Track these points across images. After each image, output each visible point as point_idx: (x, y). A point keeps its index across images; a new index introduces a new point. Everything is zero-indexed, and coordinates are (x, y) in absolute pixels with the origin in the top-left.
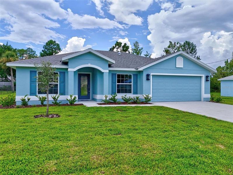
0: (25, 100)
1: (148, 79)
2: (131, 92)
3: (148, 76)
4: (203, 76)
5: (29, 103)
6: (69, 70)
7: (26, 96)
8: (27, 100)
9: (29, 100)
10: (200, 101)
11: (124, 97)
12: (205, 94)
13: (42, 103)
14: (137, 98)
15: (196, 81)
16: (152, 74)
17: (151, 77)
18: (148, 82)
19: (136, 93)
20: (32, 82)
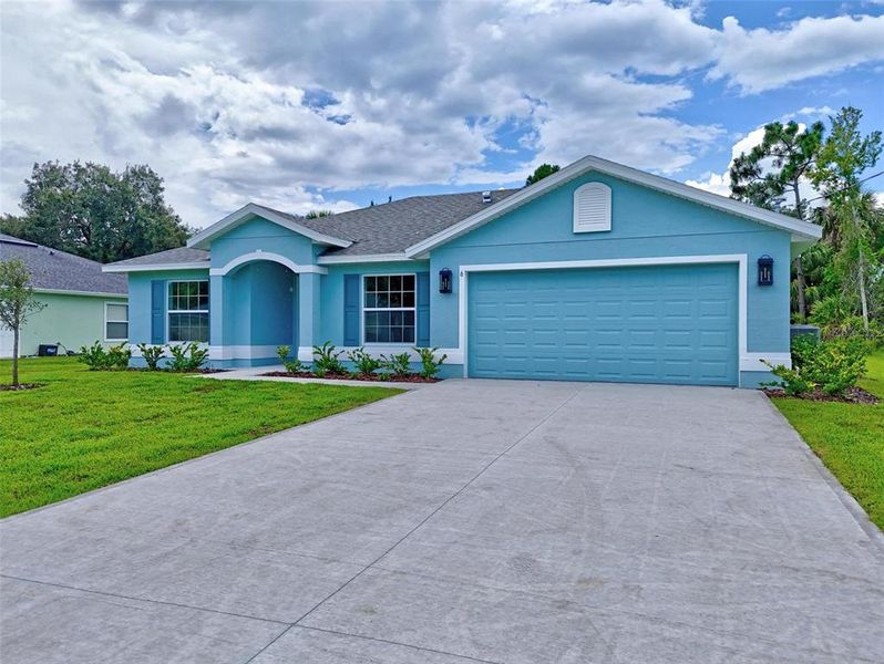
1: (447, 290)
2: (412, 340)
3: (446, 276)
4: (739, 262)
6: (212, 272)
11: (359, 356)
12: (748, 351)
14: (403, 359)
16: (464, 269)
17: (463, 280)
18: (447, 300)
20: (156, 309)
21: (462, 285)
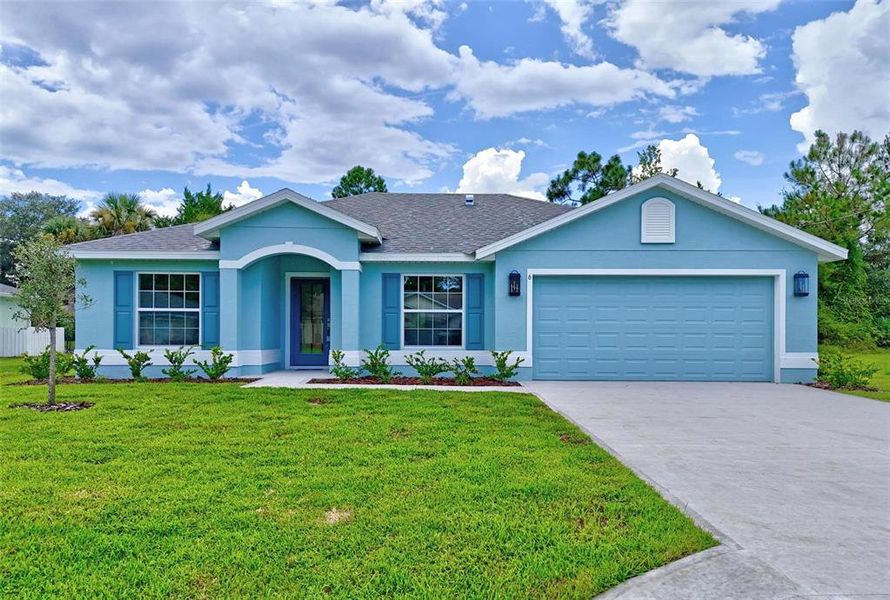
0: (86, 361)
1: (515, 293)
2: (459, 343)
3: (515, 279)
4: (778, 276)
5: (98, 373)
6: (223, 264)
7: (88, 350)
8: (91, 363)
9: (97, 361)
10: (770, 381)
11: (417, 360)
12: (787, 351)
13: (136, 373)
14: (469, 363)
15: (751, 296)
16: (531, 272)
17: (530, 283)
18: (515, 302)
19: (478, 344)
20: (121, 305)
21: (528, 287)
